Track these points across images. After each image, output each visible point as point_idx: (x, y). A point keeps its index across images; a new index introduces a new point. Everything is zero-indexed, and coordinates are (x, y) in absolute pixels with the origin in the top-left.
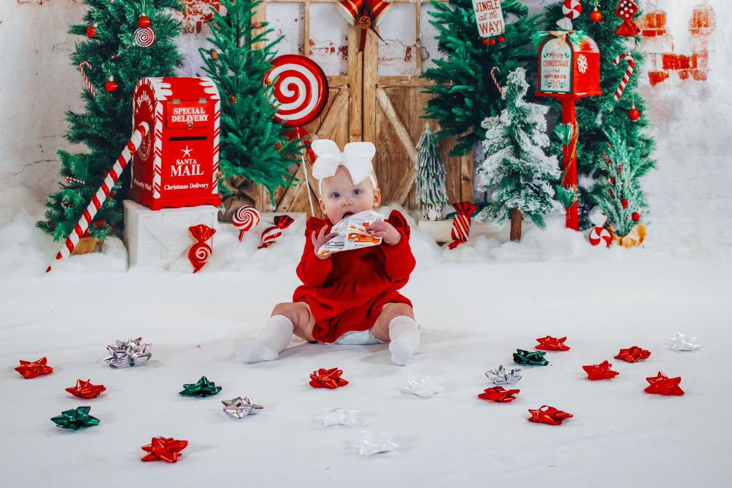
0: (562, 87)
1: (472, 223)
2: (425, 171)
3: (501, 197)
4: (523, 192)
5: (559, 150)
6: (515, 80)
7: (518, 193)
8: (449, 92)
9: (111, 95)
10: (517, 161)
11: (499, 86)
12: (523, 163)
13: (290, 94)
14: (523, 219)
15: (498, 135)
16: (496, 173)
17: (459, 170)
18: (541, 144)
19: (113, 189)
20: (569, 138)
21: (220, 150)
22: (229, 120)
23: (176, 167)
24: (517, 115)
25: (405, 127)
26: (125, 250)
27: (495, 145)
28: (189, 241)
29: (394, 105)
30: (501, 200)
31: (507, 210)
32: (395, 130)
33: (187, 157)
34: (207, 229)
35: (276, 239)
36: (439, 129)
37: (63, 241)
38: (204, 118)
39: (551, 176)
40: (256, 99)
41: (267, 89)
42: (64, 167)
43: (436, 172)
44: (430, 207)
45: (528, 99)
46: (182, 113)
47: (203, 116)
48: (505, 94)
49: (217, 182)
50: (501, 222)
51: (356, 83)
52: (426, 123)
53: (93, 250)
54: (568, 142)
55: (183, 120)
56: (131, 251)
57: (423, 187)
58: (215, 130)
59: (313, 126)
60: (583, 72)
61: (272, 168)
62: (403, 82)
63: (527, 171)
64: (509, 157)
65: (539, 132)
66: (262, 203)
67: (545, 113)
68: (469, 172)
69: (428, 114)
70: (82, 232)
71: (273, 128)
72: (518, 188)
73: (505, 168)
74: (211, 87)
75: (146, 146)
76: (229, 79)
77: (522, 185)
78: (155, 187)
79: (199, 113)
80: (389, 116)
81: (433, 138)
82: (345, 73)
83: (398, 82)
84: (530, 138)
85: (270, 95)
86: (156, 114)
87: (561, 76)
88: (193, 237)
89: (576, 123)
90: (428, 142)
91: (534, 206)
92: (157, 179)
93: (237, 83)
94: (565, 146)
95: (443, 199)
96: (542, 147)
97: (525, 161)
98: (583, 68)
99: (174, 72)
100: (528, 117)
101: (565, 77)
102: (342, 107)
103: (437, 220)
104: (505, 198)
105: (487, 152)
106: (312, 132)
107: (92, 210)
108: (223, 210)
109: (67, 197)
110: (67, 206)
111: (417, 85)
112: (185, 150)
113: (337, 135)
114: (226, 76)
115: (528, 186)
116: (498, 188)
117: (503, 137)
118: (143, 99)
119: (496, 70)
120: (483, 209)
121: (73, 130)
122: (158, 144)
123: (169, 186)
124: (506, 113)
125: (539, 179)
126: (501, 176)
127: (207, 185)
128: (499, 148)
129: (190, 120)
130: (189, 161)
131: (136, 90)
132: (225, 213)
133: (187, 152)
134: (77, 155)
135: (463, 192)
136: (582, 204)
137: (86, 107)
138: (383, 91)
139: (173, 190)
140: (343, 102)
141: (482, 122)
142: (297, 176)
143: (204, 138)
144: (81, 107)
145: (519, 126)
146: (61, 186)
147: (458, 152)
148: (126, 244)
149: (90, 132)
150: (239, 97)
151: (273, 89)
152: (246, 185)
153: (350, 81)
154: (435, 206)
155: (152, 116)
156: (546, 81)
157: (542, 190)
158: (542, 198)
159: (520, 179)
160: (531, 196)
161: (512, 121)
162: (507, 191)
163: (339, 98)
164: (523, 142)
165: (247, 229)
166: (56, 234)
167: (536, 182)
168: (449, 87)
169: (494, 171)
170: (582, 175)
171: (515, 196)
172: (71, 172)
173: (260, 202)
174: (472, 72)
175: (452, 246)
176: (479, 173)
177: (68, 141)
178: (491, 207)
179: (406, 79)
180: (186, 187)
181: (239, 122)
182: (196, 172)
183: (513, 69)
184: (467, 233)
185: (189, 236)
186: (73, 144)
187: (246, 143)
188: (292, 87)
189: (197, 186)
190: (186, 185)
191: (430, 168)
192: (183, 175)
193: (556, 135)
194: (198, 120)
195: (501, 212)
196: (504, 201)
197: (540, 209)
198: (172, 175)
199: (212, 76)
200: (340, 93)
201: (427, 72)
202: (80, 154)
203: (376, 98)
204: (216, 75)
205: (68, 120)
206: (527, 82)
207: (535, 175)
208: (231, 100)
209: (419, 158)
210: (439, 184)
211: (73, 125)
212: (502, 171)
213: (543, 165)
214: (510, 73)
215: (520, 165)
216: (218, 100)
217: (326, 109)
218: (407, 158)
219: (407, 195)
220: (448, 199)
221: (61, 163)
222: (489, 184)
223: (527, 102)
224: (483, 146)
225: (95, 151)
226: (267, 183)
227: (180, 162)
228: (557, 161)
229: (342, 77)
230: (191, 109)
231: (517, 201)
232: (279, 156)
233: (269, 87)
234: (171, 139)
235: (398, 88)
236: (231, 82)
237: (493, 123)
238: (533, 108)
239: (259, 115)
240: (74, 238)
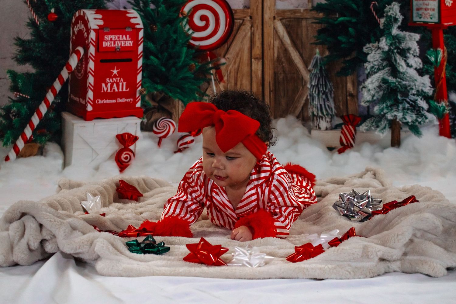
0: (431, 18)
1: (357, 132)
2: (316, 89)
3: (382, 110)
4: (401, 106)
5: (430, 70)
6: (391, 12)
7: (396, 107)
8: (336, 23)
9: (53, 24)
10: (394, 80)
11: (378, 17)
12: (400, 82)
13: (202, 24)
14: (401, 129)
15: (378, 58)
16: (377, 91)
17: (345, 88)
18: (415, 66)
19: (53, 102)
20: (439, 60)
21: (143, 70)
22: (150, 45)
23: (106, 85)
24: (393, 42)
25: (299, 52)
26: (62, 154)
27: (375, 67)
28: (115, 147)
29: (289, 33)
30: (382, 113)
31: (387, 122)
32: (290, 54)
33: (115, 76)
34: (131, 136)
35: (190, 145)
36: (327, 53)
37: (10, 145)
38: (130, 44)
39: (425, 93)
40: (173, 28)
41: (183, 20)
42: (13, 84)
43: (326, 89)
44: (321, 119)
45: (401, 28)
46: (111, 39)
47: (129, 42)
48: (383, 25)
49: (140, 97)
50: (382, 131)
51: (257, 15)
52: (316, 49)
53: (35, 154)
54: (439, 64)
55: (113, 45)
56: (67, 155)
57: (314, 102)
58: (139, 53)
59: (222, 51)
60: (449, 6)
61: (186, 86)
62: (297, 14)
63: (404, 89)
64: (387, 76)
65: (413, 57)
66: (177, 115)
67: (417, 39)
68: (354, 89)
69: (318, 41)
70: (27, 138)
71: (187, 52)
72: (396, 103)
73: (384, 86)
74: (136, 18)
75: (81, 66)
76: (151, 12)
77: (400, 100)
78: (88, 101)
79: (125, 39)
80: (285, 43)
81: (322, 61)
82: (248, 7)
83: (292, 14)
84: (405, 61)
85: (186, 24)
86: (90, 40)
87: (430, 9)
88: (119, 143)
89: (445, 48)
90: (319, 64)
91: (410, 118)
92: (90, 94)
93: (158, 15)
94: (435, 68)
95: (332, 112)
96: (416, 69)
97: (402, 81)
98: (449, 3)
99: (105, 5)
100: (402, 44)
101: (434, 10)
102: (245, 36)
103: (327, 129)
104: (385, 111)
105: (369, 73)
106: (220, 56)
107: (36, 120)
108: (145, 120)
109: (15, 109)
110: (15, 117)
111: (308, 17)
112: (114, 70)
113: (242, 58)
114: (148, 9)
115: (404, 101)
116: (379, 103)
117: (382, 60)
118: (79, 27)
119: (374, 5)
120: (367, 120)
121: (20, 53)
122: (91, 65)
123: (100, 100)
124: (384, 40)
125: (414, 95)
126: (381, 93)
127: (132, 100)
128: (379, 70)
129: (118, 45)
130: (117, 80)
131: (74, 20)
132: (147, 123)
133: (115, 72)
134: (23, 74)
135: (349, 105)
136: (453, 115)
137: (31, 34)
138: (280, 22)
139: (103, 104)
140: (247, 31)
141: (364, 48)
142: (208, 93)
143: (130, 60)
144: (27, 33)
145: (395, 51)
146: (10, 100)
147: (344, 72)
148: (63, 149)
149: (34, 54)
150: (159, 27)
151: (187, 20)
152: (165, 100)
153: (252, 13)
154: (325, 118)
155: (87, 42)
156: (418, 13)
157: (417, 105)
158: (417, 111)
159: (397, 95)
160: (408, 109)
161: (389, 46)
162: (387, 105)
163: (243, 27)
164: (399, 64)
165: (165, 136)
166: (5, 140)
167: (412, 98)
168: (335, 19)
169: (375, 88)
170: (452, 91)
171: (394, 109)
172: (19, 88)
173: (176, 114)
174: (354, 6)
175: (341, 151)
176: (362, 90)
177: (16, 63)
178: (373, 119)
179: (299, 11)
180: (114, 101)
181: (159, 47)
182: (122, 89)
183: (390, 4)
184: (353, 140)
185: (116, 142)
186: (21, 65)
187: (164, 65)
188: (203, 18)
189: (123, 100)
190: (114, 99)
191: (320, 86)
192: (112, 91)
193: (427, 58)
194: (125, 46)
195: (382, 123)
196: (385, 114)
197: (416, 120)
198: (102, 92)
199: (136, 8)
200: (244, 23)
201: (317, 6)
202: (26, 73)
203: (274, 28)
204: (140, 7)
205: (16, 44)
206: (401, 15)
207: (411, 92)
208: (152, 29)
209: (311, 78)
210: (328, 100)
211: (20, 49)
212: (382, 88)
213: (417, 84)
214: (386, 7)
215: (397, 83)
216: (140, 29)
217: (232, 37)
218: (301, 78)
219: (301, 109)
220: (336, 112)
221: (10, 80)
222: (371, 99)
223: (402, 31)
224: (365, 67)
225: (39, 71)
226: (182, 98)
227: (109, 80)
228: (429, 80)
229: (245, 10)
230: (119, 36)
231: (395, 113)
232: (193, 76)
233: (184, 18)
234: (102, 61)
235: (292, 19)
236: (153, 14)
237: (373, 48)
238: (407, 36)
239: (175, 41)
240: (21, 144)
